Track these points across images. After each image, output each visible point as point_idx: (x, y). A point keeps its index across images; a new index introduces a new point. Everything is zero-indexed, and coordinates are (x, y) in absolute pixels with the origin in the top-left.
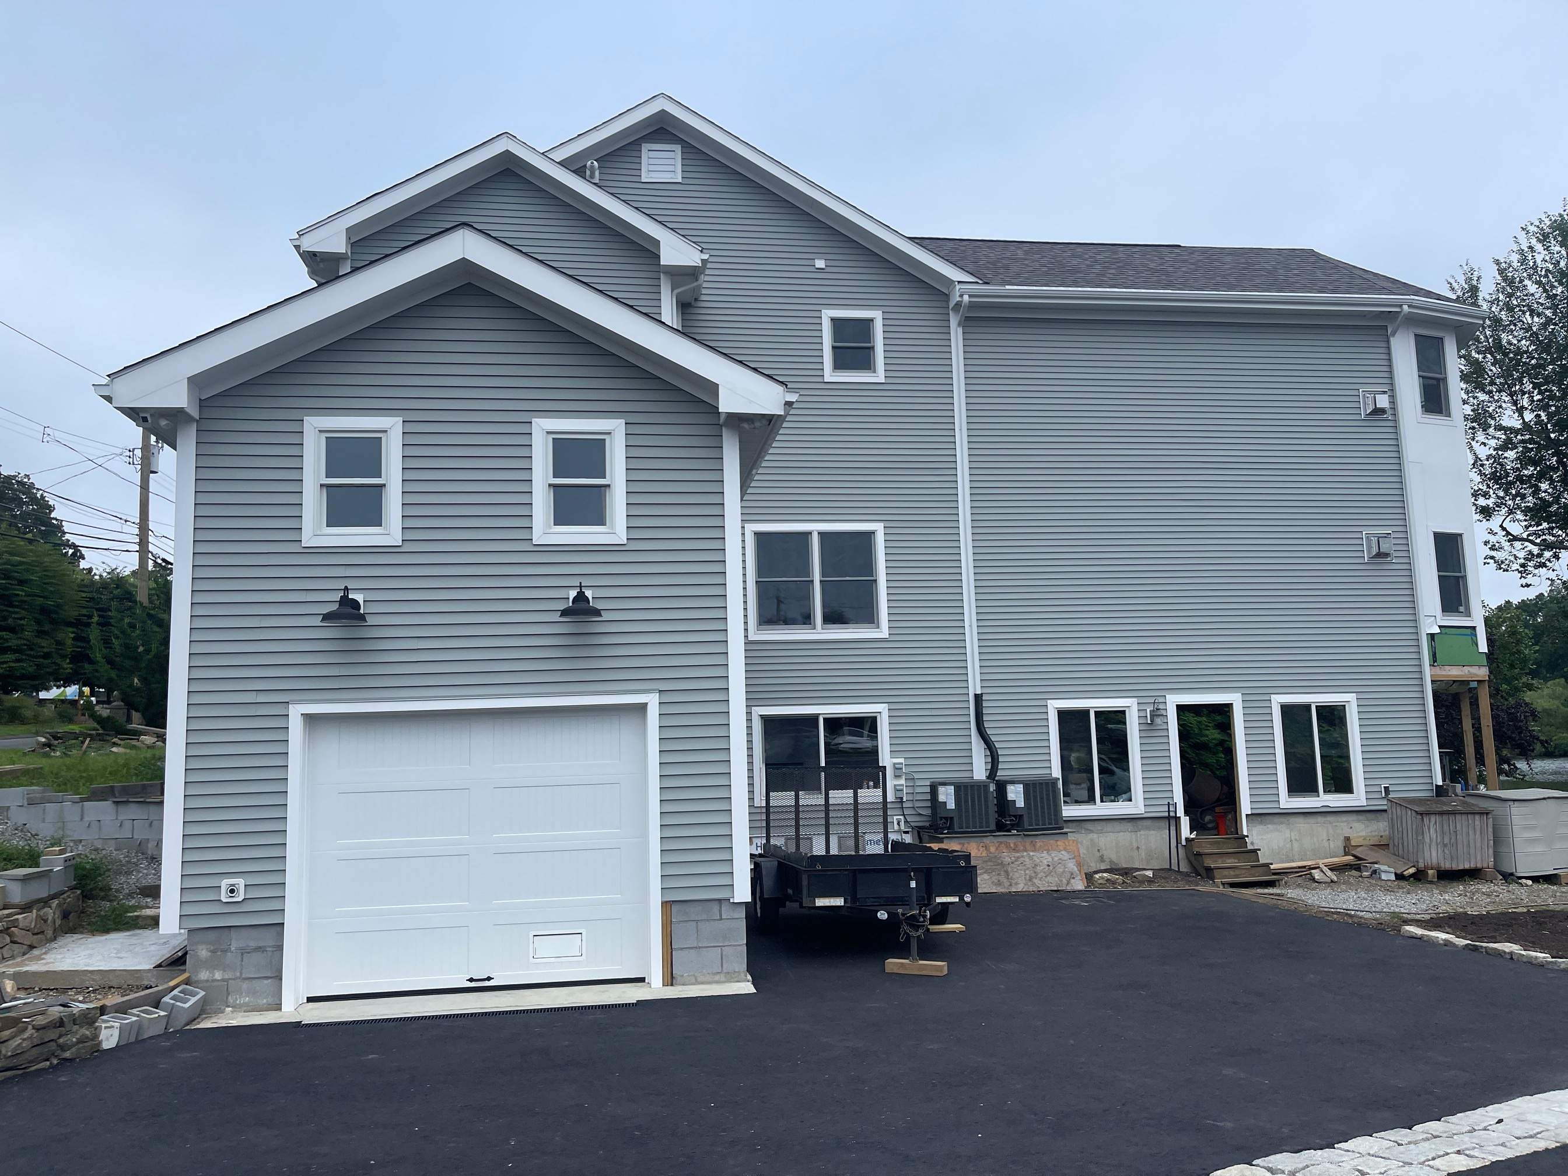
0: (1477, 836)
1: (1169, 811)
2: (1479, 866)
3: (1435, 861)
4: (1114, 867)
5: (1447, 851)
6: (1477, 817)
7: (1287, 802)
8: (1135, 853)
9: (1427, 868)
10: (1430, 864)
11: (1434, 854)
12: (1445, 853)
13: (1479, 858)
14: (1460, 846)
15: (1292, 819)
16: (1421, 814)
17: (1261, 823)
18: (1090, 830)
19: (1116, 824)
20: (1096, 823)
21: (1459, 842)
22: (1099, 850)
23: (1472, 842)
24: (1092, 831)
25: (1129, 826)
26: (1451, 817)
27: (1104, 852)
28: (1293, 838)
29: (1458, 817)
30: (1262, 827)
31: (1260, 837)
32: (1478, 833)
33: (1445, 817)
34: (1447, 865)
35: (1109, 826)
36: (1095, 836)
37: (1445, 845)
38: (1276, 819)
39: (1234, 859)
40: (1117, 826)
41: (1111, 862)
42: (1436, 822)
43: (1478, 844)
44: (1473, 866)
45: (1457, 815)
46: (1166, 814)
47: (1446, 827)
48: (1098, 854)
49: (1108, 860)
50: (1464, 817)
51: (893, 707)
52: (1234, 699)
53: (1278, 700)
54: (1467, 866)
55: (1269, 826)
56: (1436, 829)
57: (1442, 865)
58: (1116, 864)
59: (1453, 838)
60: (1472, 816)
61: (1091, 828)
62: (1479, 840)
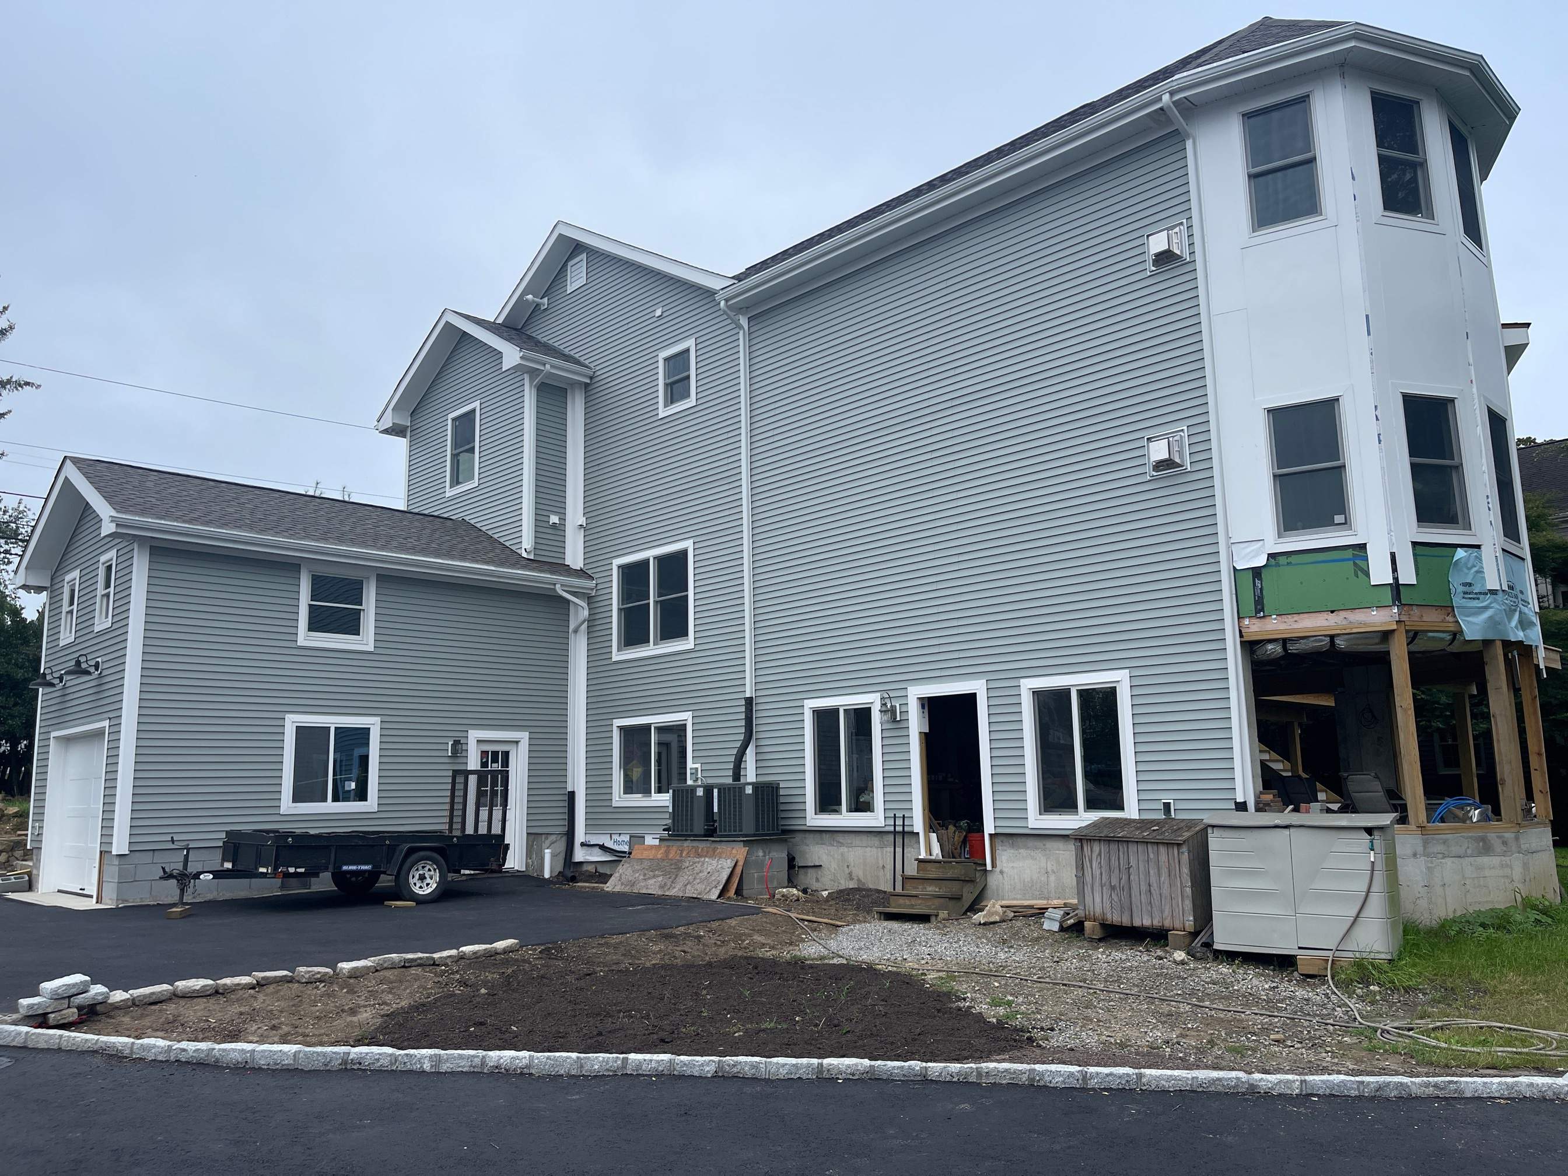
0: (1162, 879)
1: (895, 825)
2: (1167, 924)
3: (1098, 911)
4: (861, 886)
5: (1115, 898)
6: (1163, 850)
7: (1037, 820)
8: (881, 873)
9: (1087, 918)
10: (1092, 913)
11: (1098, 899)
12: (1112, 899)
13: (1167, 912)
14: (1135, 892)
15: (1050, 844)
16: (1081, 840)
17: (1013, 846)
18: (841, 843)
19: (864, 837)
20: (846, 835)
21: (1134, 885)
22: (848, 866)
23: (1155, 885)
24: (842, 844)
25: (875, 841)
26: (1123, 848)
27: (853, 869)
28: (1049, 869)
29: (1133, 848)
30: (1012, 851)
31: (1011, 865)
32: (1164, 872)
33: (1114, 846)
34: (1115, 917)
35: (857, 840)
36: (846, 849)
37: (1113, 888)
38: (1031, 842)
39: (936, 887)
40: (865, 840)
41: (859, 880)
42: (1100, 854)
43: (1166, 891)
44: (1156, 923)
45: (1130, 845)
46: (892, 829)
47: (1114, 862)
48: (847, 871)
49: (856, 878)
50: (1141, 848)
51: (697, 714)
52: (977, 686)
53: (1029, 685)
54: (1147, 922)
55: (1022, 851)
56: (1100, 863)
57: (1109, 916)
58: (864, 884)
59: (1125, 878)
60: (1155, 847)
61: (841, 841)
62: (1166, 885)
